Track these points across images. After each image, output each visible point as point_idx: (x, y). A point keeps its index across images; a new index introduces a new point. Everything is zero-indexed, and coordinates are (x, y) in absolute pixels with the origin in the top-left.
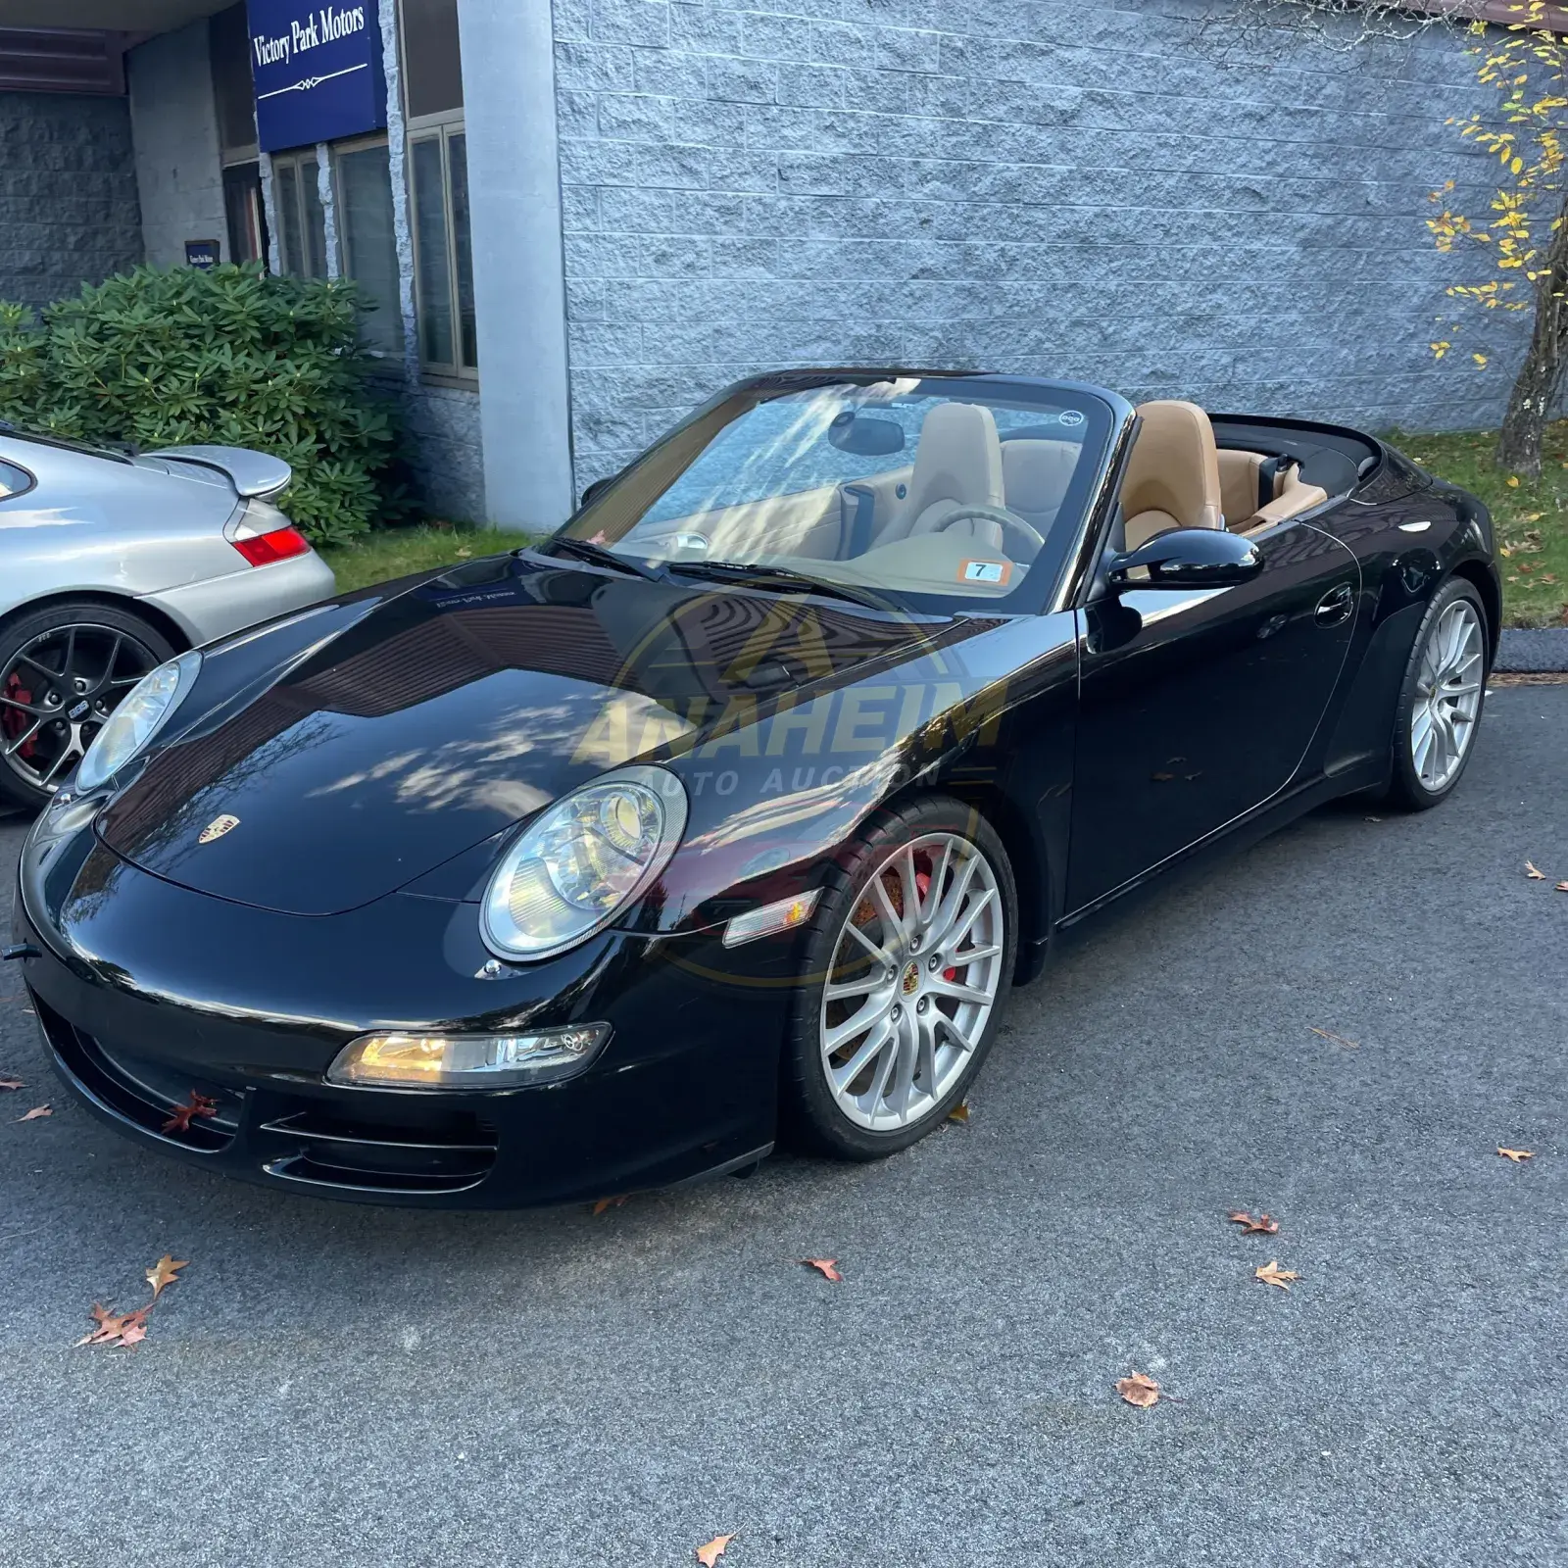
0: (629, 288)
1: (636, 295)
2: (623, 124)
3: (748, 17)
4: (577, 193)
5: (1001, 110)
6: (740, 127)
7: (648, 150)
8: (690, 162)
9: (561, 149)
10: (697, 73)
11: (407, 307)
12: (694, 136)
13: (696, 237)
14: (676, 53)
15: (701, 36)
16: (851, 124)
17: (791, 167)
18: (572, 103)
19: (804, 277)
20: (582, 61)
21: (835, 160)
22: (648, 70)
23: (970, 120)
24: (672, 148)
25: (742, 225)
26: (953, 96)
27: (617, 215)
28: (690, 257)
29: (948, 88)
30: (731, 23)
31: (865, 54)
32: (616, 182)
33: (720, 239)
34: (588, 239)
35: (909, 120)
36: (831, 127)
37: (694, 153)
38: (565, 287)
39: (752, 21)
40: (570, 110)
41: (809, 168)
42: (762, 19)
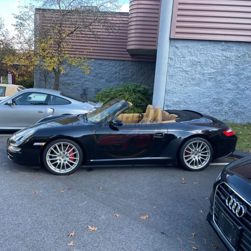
0: (175, 89)
1: (176, 90)
2: (177, 67)
3: (200, 53)
4: (169, 76)
5: (247, 65)
6: (197, 68)
7: (181, 71)
8: (188, 73)
9: (167, 71)
10: (190, 61)
12: (189, 69)
13: (187, 82)
14: (187, 58)
15: (192, 56)
16: (217, 67)
17: (205, 73)
18: (170, 65)
19: (205, 89)
20: (172, 60)
21: (213, 72)
22: (182, 60)
23: (240, 67)
24: (185, 70)
25: (195, 81)
26: (237, 63)
27: (175, 79)
28: (186, 85)
29: (236, 62)
30: (197, 54)
31: (220, 57)
32: (175, 75)
33: (191, 83)
34: (170, 82)
35: (228, 67)
36: (213, 68)
37: (188, 71)
38: (166, 88)
39: (200, 54)
40: (169, 65)
41: (208, 73)
42: (202, 53)
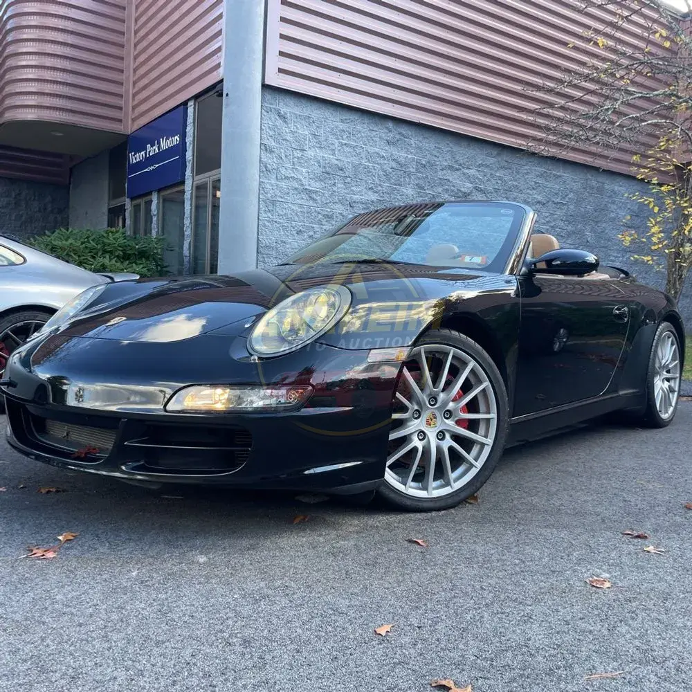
0: (285, 243)
1: (288, 246)
2: (286, 178)
3: (339, 142)
4: (266, 203)
5: (440, 190)
6: (334, 184)
7: (296, 189)
8: (314, 196)
9: (260, 185)
10: (319, 162)
11: (186, 252)
12: (316, 186)
13: (314, 226)
14: (310, 153)
15: (320, 148)
16: (380, 188)
17: (355, 202)
18: (266, 167)
19: (358, 247)
20: (271, 152)
21: (372, 202)
22: (298, 158)
23: (427, 192)
24: (306, 189)
25: (334, 223)
26: (421, 182)
27: (282, 213)
28: (311, 233)
29: (419, 178)
30: (333, 144)
31: (386, 162)
32: (282, 200)
33: (324, 227)
34: (269, 221)
35: (403, 189)
36: (371, 188)
37: (315, 192)
38: (258, 239)
39: (342, 145)
40: (265, 170)
41: (362, 203)
42: (345, 144)
